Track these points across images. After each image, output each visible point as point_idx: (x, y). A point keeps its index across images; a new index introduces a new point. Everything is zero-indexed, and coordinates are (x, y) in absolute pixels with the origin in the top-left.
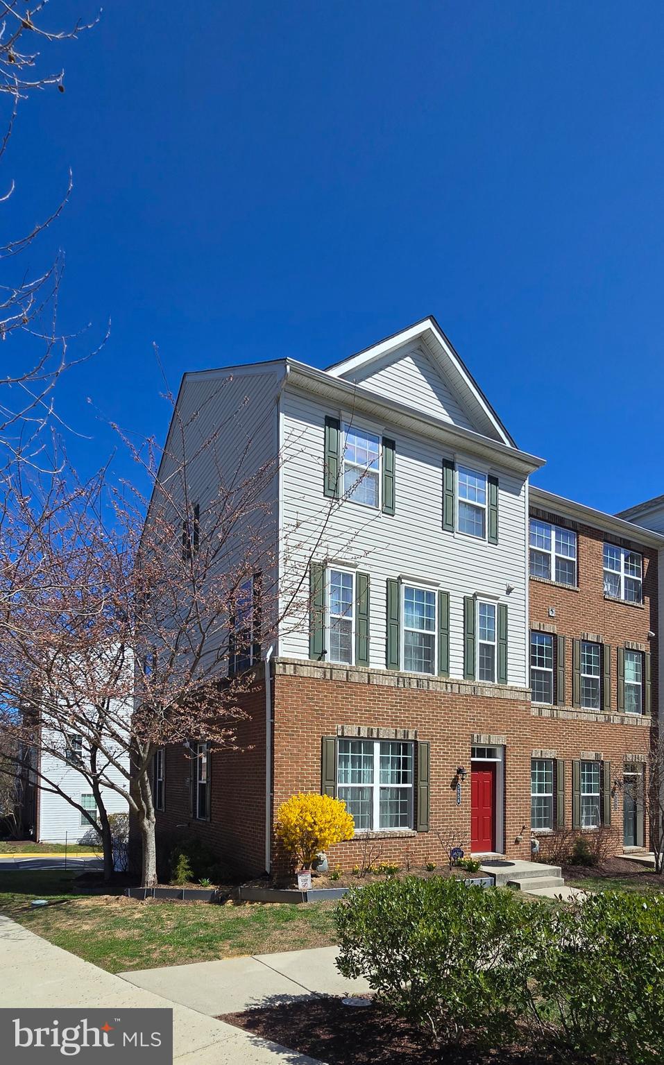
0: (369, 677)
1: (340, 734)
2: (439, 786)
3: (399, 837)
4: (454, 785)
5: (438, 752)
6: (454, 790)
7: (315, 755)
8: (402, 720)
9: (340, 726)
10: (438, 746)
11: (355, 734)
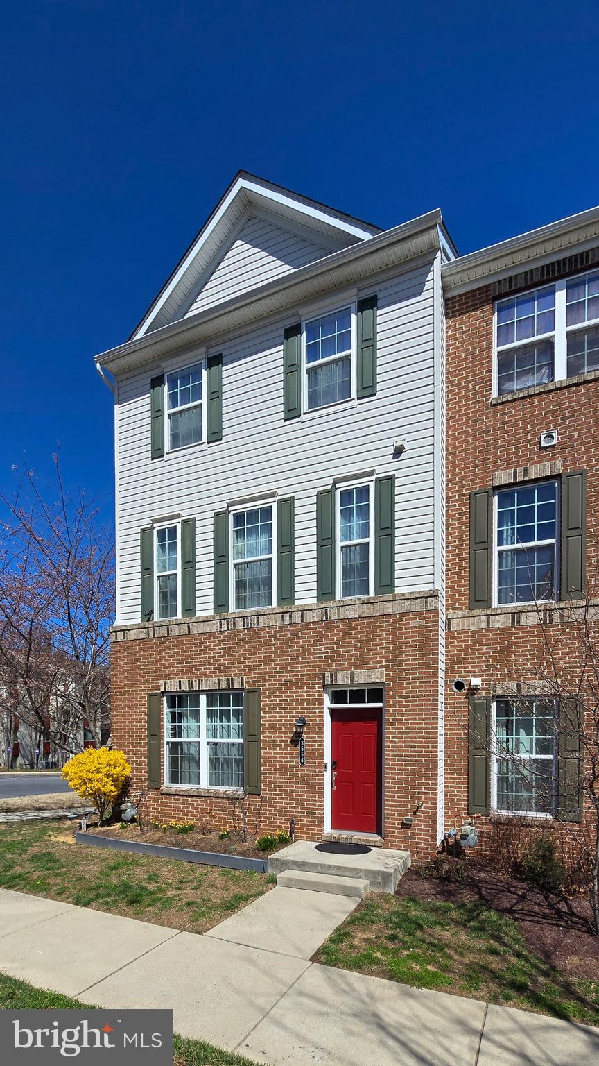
0: (189, 626)
2: (274, 741)
3: (224, 798)
4: (296, 740)
5: (272, 701)
6: (296, 746)
7: (142, 712)
8: (227, 668)
9: (162, 682)
10: (272, 693)
11: (176, 688)
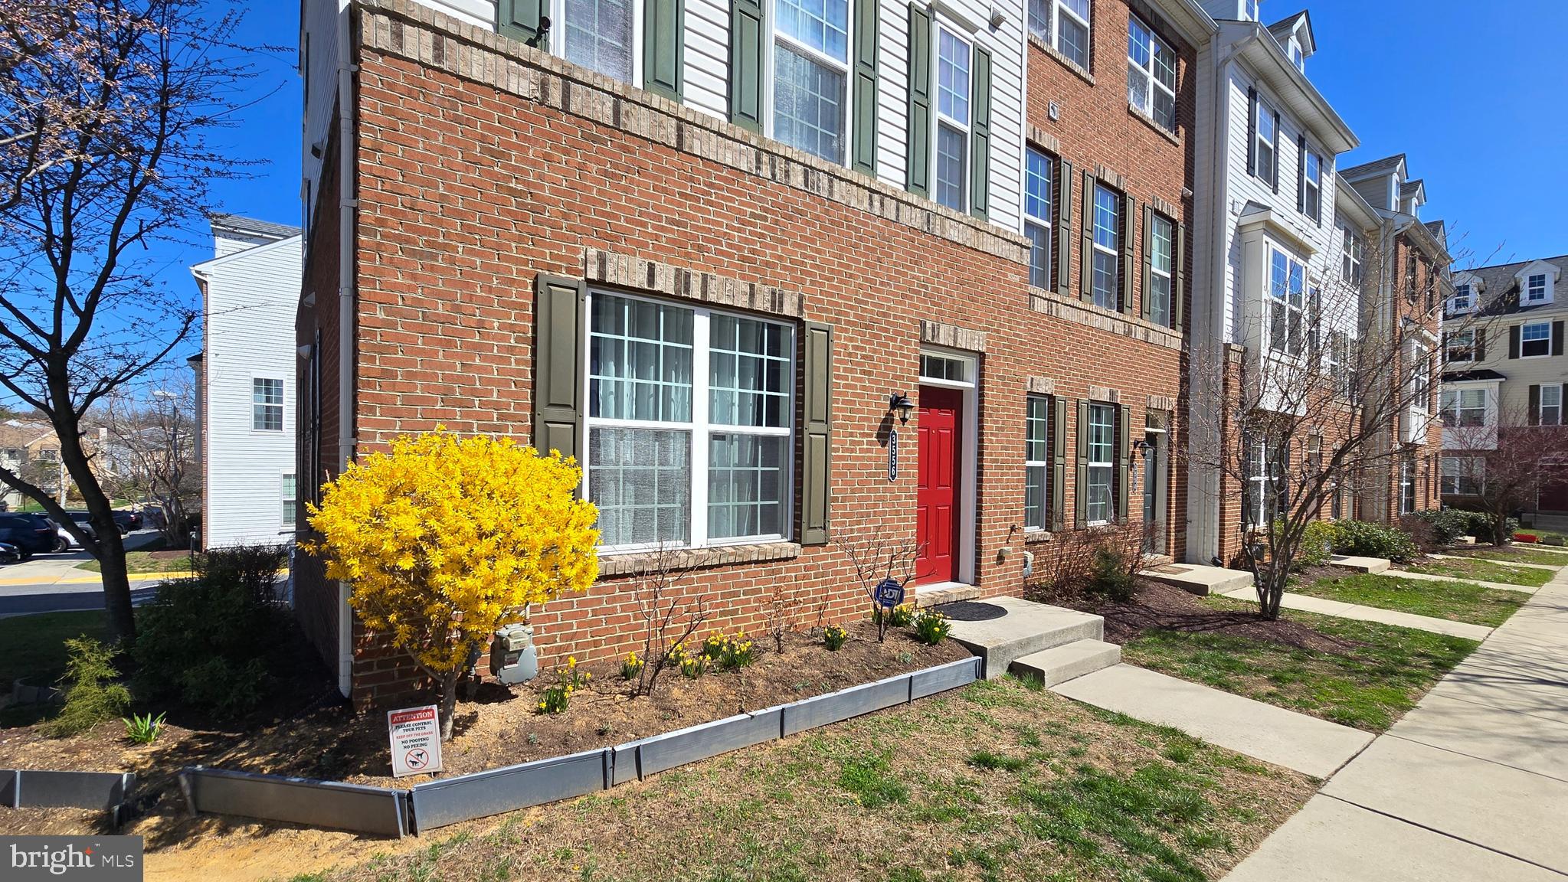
0: (680, 129)
1: (593, 274)
2: (851, 435)
3: (757, 562)
4: (885, 434)
5: (850, 355)
6: (884, 445)
7: (512, 328)
8: (767, 263)
9: (593, 252)
10: (851, 340)
11: (640, 280)
